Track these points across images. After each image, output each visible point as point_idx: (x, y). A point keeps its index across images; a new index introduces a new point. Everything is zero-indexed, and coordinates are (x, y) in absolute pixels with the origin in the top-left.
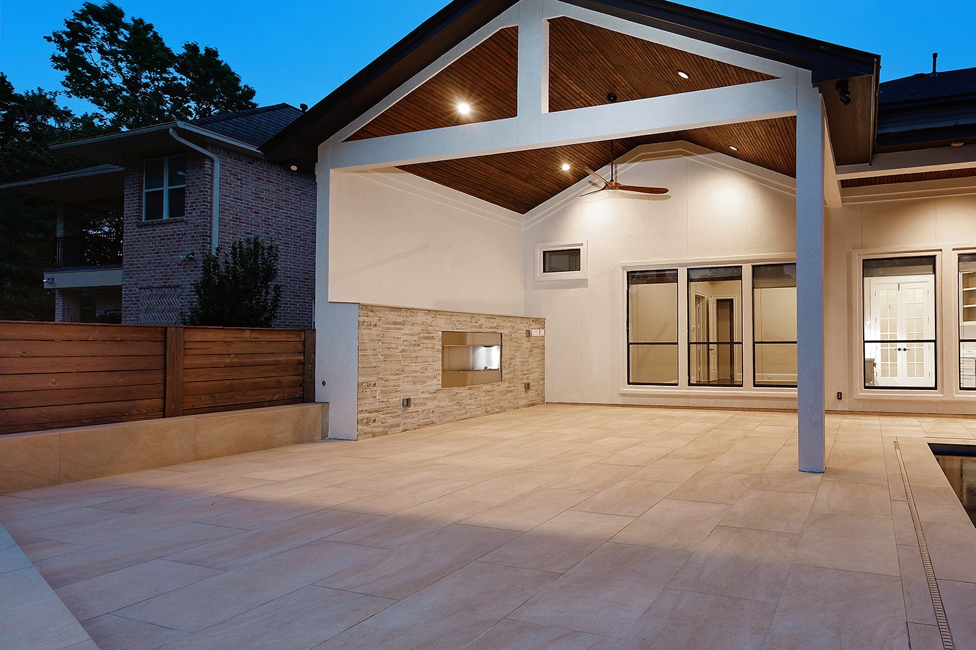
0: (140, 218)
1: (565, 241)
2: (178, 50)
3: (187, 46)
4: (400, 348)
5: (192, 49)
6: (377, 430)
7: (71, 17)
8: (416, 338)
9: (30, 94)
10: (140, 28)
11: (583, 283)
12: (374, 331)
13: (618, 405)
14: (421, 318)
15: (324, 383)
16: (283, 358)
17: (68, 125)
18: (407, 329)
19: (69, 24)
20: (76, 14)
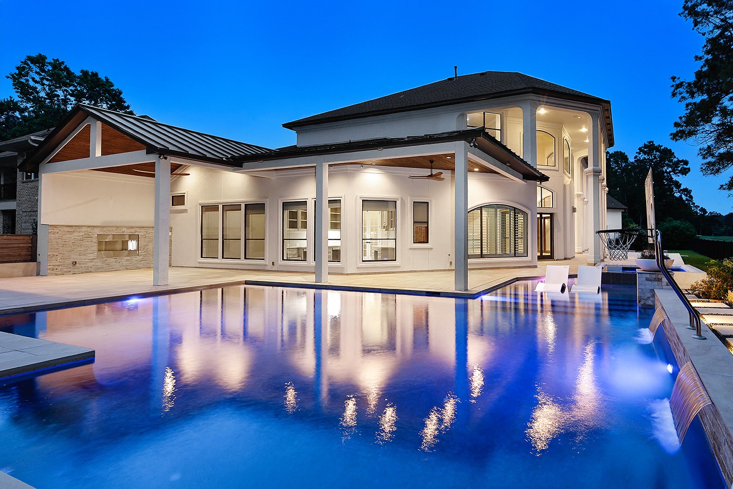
0: (23, 179)
1: (179, 192)
2: (78, 74)
3: (82, 71)
4: (72, 242)
5: (85, 73)
6: (57, 273)
7: (19, 64)
8: (81, 237)
9: (6, 100)
10: (57, 65)
11: (185, 211)
12: (57, 235)
13: (197, 267)
14: (84, 229)
15: (39, 255)
16: (21, 245)
17: (26, 114)
18: (76, 234)
19: (18, 68)
20: (22, 62)
